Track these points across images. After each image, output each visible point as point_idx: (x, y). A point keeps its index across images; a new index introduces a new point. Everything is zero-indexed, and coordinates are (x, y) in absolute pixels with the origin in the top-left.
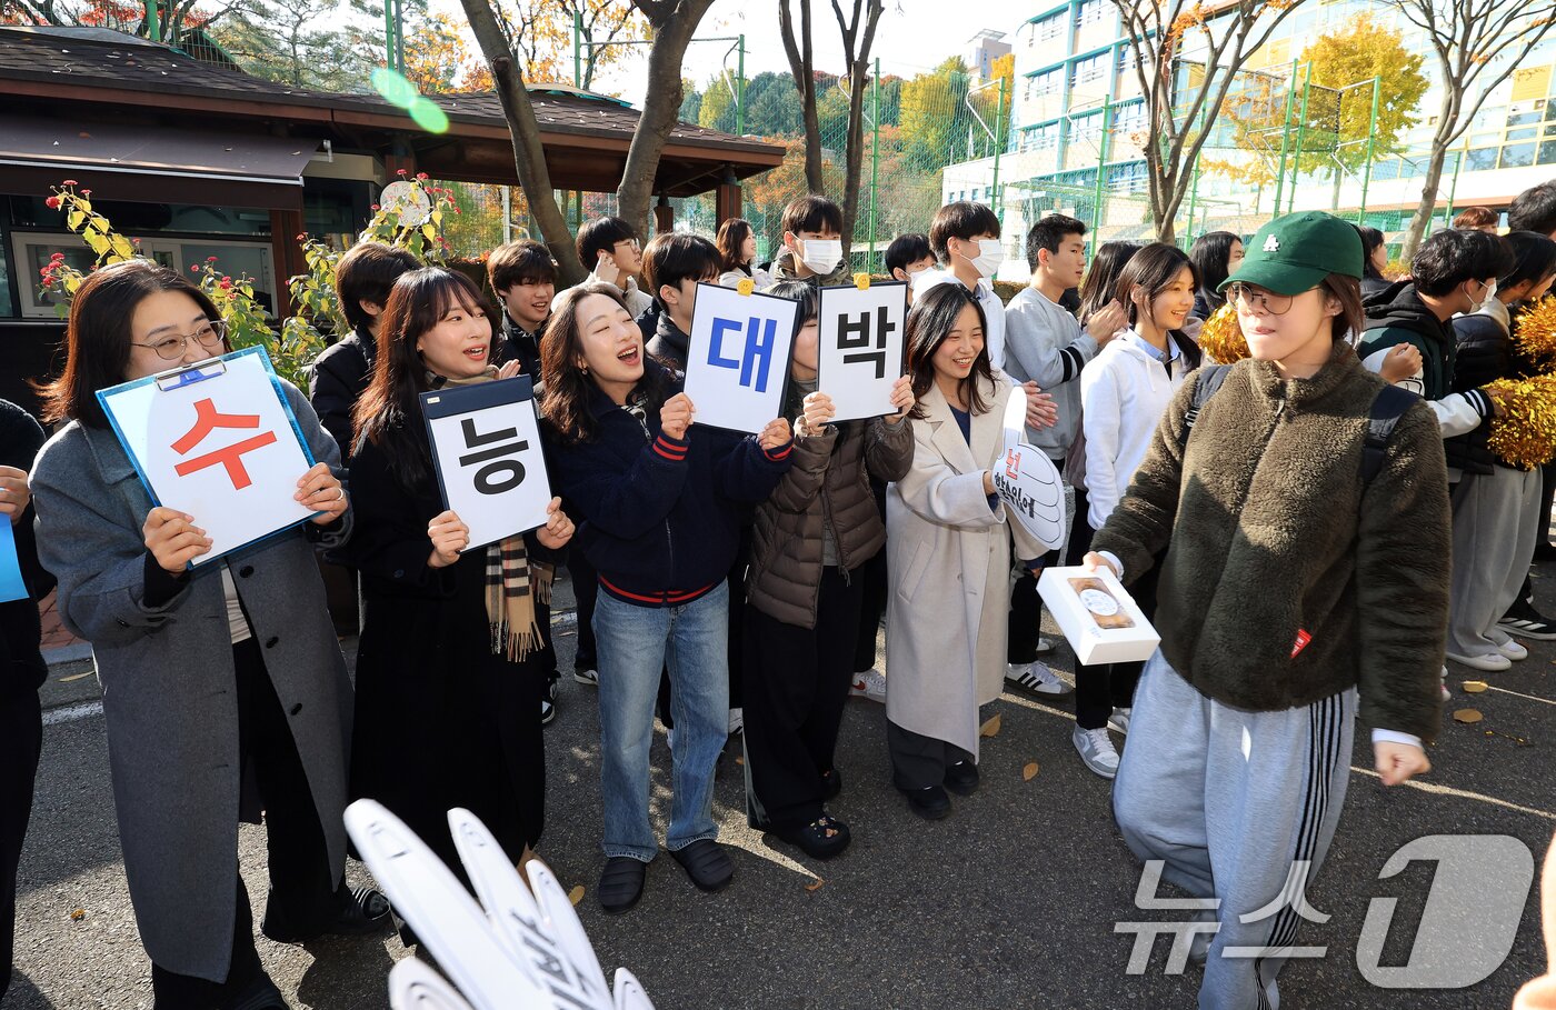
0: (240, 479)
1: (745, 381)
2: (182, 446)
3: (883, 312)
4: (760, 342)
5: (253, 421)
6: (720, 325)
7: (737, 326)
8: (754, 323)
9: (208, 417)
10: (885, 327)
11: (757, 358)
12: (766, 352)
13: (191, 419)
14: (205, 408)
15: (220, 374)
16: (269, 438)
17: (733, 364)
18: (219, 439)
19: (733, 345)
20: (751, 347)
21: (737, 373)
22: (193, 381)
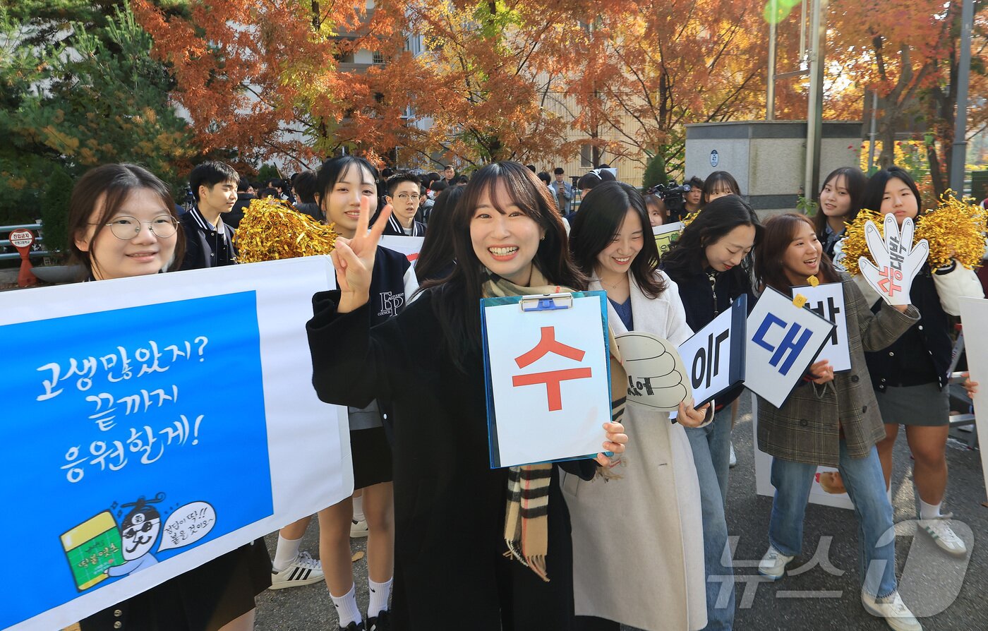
0: (555, 403)
1: (774, 362)
2: (523, 361)
3: (830, 300)
4: (795, 341)
5: (578, 355)
6: (770, 319)
7: (783, 324)
8: (796, 327)
9: (548, 342)
10: (834, 311)
11: (789, 351)
12: (797, 349)
13: (535, 340)
14: (548, 332)
15: (566, 308)
16: (586, 373)
17: (770, 348)
18: (551, 362)
19: (775, 336)
20: (787, 342)
21: (771, 355)
22: (546, 308)
